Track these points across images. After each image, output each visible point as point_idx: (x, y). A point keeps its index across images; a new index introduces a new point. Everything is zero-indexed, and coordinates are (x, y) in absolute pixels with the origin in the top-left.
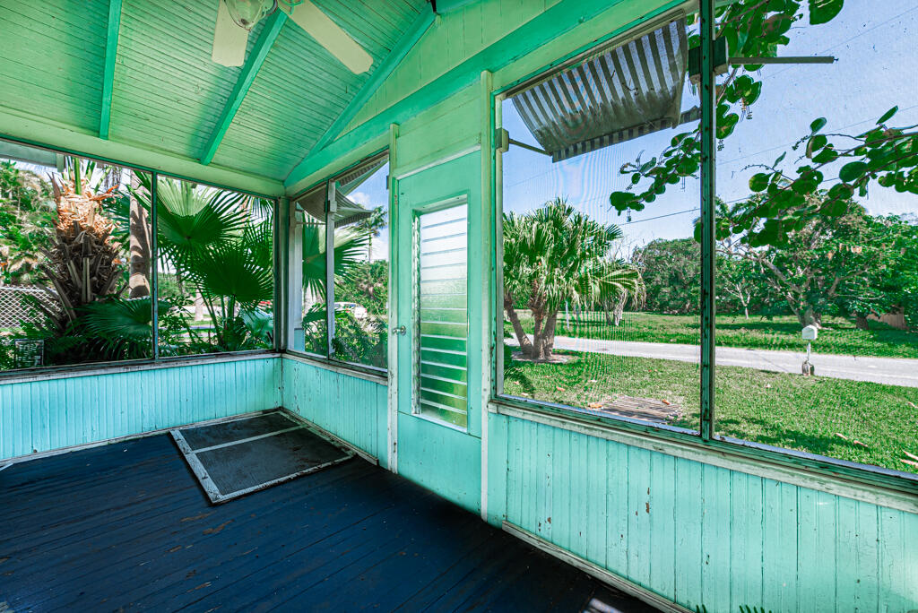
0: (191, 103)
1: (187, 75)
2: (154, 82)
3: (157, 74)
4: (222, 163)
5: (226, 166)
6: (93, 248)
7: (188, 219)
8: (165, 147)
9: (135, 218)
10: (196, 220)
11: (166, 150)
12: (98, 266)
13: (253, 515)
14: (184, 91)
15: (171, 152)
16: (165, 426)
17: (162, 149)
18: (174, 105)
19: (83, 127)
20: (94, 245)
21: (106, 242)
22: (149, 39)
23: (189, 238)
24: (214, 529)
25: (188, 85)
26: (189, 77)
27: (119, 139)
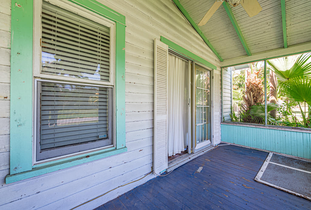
0: (269, 30)
1: (262, 23)
2: (255, 32)
3: (254, 29)
4: (295, 43)
5: (299, 44)
6: (255, 89)
7: (287, 72)
8: (269, 49)
9: (271, 76)
10: (291, 71)
11: (270, 50)
12: (256, 94)
13: (262, 193)
14: (265, 28)
15: (272, 49)
16: (269, 150)
17: (269, 50)
18: (264, 34)
19: (246, 55)
20: (255, 88)
21: (259, 86)
22: (247, 21)
23: (288, 79)
24: (246, 186)
25: (265, 25)
26: (263, 22)
27: (255, 53)
